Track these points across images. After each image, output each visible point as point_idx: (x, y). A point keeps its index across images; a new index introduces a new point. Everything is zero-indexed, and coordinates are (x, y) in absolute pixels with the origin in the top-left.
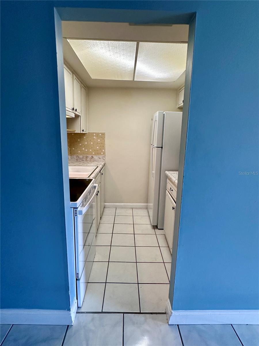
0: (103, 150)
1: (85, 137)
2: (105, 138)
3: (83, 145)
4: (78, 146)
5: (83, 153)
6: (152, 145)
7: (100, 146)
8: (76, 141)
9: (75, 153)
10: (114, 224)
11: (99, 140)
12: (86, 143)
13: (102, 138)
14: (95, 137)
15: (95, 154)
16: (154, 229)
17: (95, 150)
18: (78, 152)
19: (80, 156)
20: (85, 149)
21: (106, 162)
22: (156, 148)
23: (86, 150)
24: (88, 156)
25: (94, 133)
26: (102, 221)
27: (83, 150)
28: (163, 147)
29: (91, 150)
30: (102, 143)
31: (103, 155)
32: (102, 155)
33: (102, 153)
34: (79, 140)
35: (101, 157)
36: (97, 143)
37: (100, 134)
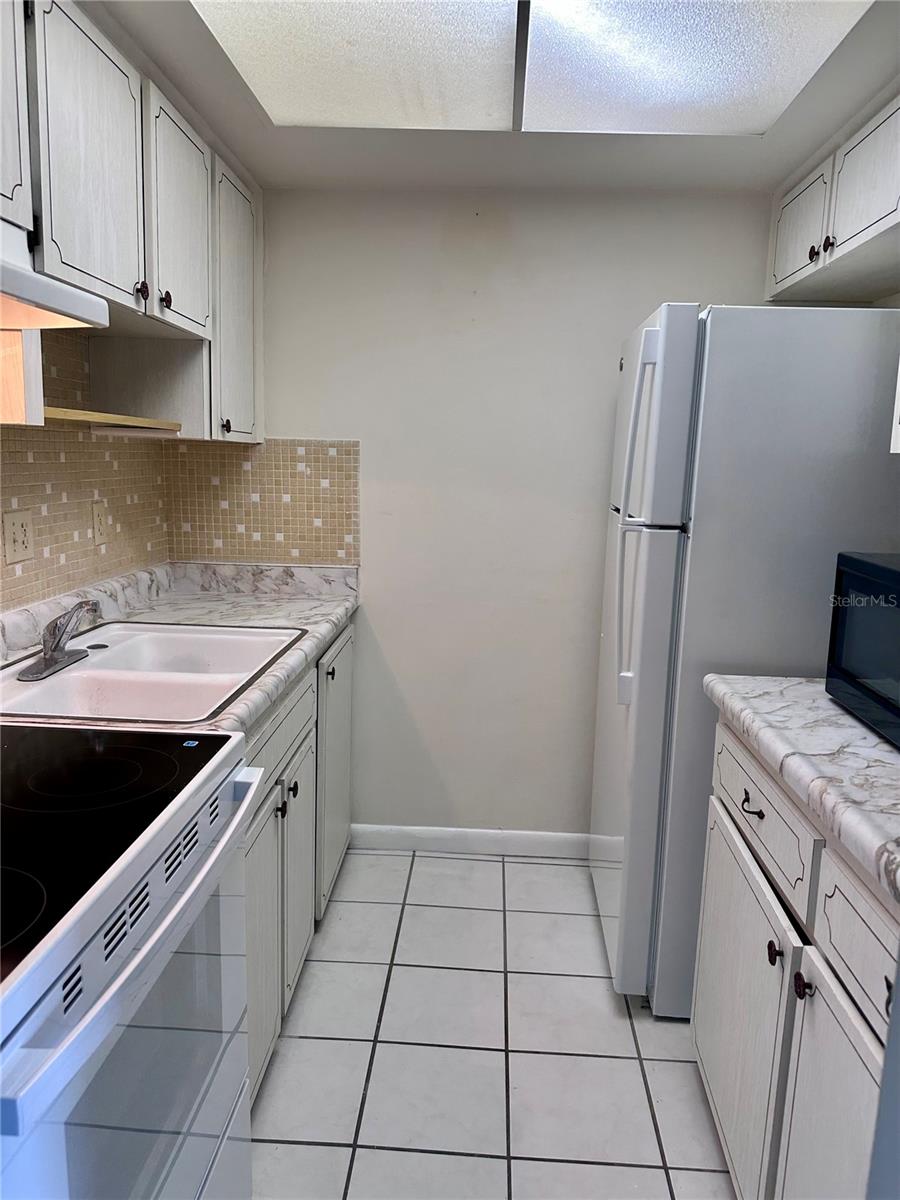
0: (348, 539)
1: (247, 466)
2: (356, 469)
3: (239, 505)
4: (209, 512)
5: (241, 552)
6: (620, 516)
7: (333, 516)
8: (200, 488)
9: (195, 551)
10: (392, 964)
11: (325, 483)
12: (255, 497)
13: (340, 469)
14: (301, 467)
15: (304, 559)
16: (630, 1017)
17: (302, 538)
18: (211, 543)
19: (218, 569)
20: (247, 529)
21: (361, 601)
22: (645, 529)
23: (257, 536)
24: (264, 565)
25: (301, 443)
26: (323, 950)
27: (241, 534)
28: (691, 525)
29: (280, 537)
30: (340, 501)
31: (348, 562)
32: (341, 561)
33: (341, 553)
34: (216, 481)
35: (334, 572)
36: (317, 500)
37: (333, 452)
